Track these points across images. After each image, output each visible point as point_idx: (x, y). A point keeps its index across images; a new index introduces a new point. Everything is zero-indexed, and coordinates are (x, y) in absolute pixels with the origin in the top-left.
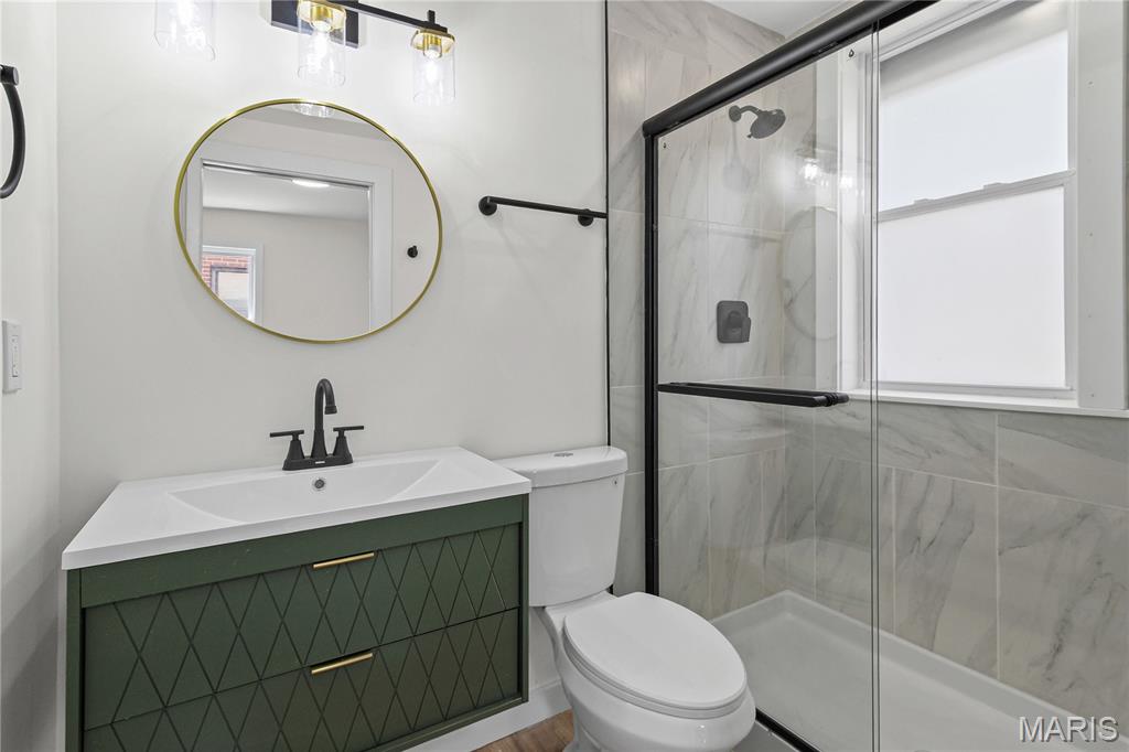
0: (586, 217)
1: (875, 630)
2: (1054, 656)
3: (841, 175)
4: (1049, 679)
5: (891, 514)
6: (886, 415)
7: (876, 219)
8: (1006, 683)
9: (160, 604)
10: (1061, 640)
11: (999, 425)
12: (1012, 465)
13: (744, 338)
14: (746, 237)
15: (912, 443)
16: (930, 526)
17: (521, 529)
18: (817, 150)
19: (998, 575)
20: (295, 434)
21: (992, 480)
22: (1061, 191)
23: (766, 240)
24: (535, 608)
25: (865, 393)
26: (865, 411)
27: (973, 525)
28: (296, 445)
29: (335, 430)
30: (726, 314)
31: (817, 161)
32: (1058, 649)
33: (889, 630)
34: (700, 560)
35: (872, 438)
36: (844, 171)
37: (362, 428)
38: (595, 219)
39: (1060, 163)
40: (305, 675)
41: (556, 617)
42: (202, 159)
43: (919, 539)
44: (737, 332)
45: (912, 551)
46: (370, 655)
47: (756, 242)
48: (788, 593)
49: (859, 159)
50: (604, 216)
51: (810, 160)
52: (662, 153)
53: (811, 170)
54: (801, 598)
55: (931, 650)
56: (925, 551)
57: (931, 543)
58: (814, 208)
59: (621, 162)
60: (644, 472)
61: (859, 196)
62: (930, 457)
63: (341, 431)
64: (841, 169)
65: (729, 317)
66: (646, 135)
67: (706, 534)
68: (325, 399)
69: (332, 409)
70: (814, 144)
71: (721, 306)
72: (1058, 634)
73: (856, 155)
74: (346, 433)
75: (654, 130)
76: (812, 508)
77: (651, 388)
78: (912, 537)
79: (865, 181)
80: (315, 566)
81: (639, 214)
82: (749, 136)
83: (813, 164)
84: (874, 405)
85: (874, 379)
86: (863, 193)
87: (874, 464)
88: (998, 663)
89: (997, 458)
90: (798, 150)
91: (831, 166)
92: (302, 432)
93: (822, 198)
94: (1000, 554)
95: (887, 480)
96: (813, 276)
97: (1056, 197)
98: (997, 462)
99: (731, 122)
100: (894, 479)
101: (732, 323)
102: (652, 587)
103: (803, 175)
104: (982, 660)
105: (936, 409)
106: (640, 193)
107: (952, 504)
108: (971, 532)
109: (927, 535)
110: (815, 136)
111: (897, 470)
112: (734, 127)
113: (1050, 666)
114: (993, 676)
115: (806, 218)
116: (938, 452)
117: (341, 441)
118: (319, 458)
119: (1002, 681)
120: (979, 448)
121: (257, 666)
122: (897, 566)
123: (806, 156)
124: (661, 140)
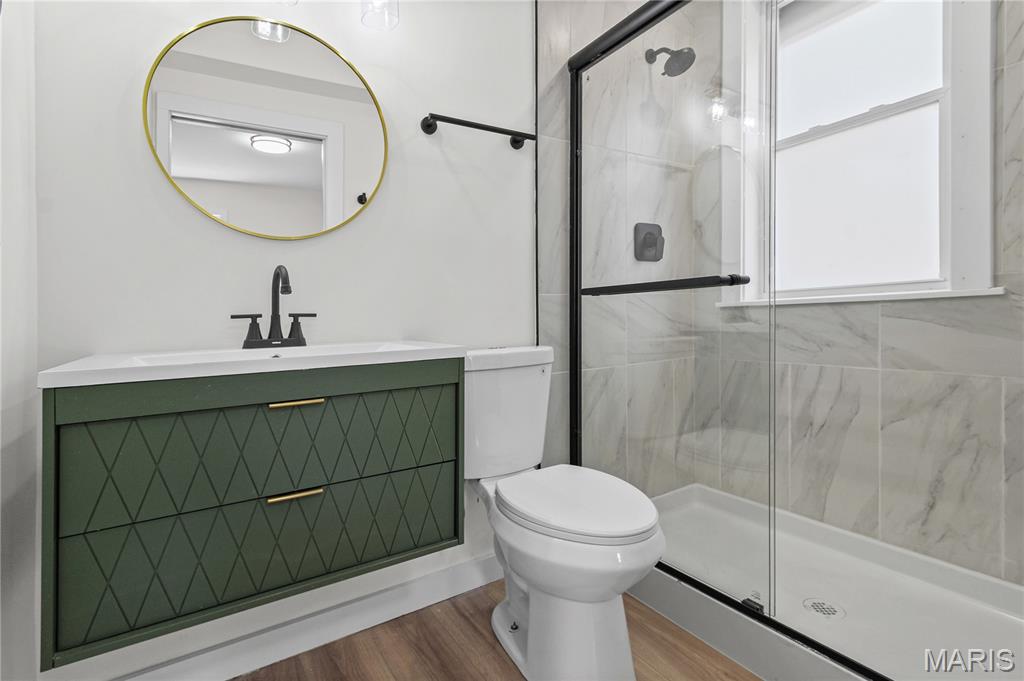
0: (517, 140)
1: (772, 508)
2: (928, 513)
3: (745, 116)
4: (924, 534)
5: (787, 405)
6: (782, 317)
7: (775, 148)
8: (887, 542)
9: (129, 428)
10: (934, 498)
11: (883, 315)
12: (893, 348)
13: (657, 258)
14: (661, 166)
15: (806, 340)
16: (820, 413)
17: (458, 388)
18: (724, 90)
19: (880, 448)
20: (254, 318)
21: (875, 364)
22: (937, 105)
23: (678, 170)
24: (470, 480)
25: (765, 300)
26: (764, 315)
27: (859, 407)
28: (254, 328)
29: (290, 315)
30: (642, 236)
31: (723, 101)
32: (932, 507)
33: (785, 508)
34: (618, 453)
35: (770, 340)
36: (747, 113)
37: (315, 315)
38: (527, 141)
39: (936, 82)
40: (261, 505)
41: (489, 487)
42: (170, 111)
43: (811, 424)
44: (651, 252)
45: (805, 436)
46: (321, 490)
47: (671, 171)
48: (695, 485)
49: (760, 102)
50: (534, 138)
51: (717, 100)
52: (586, 86)
53: (718, 110)
54: (708, 489)
55: (822, 520)
56: (817, 434)
57: (823, 426)
58: (720, 146)
59: (549, 93)
60: (568, 372)
61: (760, 135)
62: (821, 350)
63: (296, 317)
64: (744, 110)
65: (645, 238)
66: (571, 70)
67: (624, 429)
68: (281, 282)
69: (287, 290)
70: (721, 85)
71: (637, 228)
72: (932, 493)
73: (757, 97)
74: (300, 319)
75: (578, 66)
76: (718, 408)
77: (575, 292)
78: (805, 423)
79: (765, 124)
80: (271, 406)
81: (564, 141)
82: (663, 74)
83: (719, 104)
84: (773, 310)
85: (772, 290)
86: (764, 134)
87: (772, 363)
88: (880, 527)
89: (880, 344)
90: (706, 91)
91: (735, 110)
92: (260, 316)
93: (727, 138)
94: (882, 428)
95: (784, 375)
96: (719, 201)
97: (932, 113)
98: (880, 349)
99: (647, 64)
100: (790, 373)
101: (647, 243)
102: (575, 459)
103: (711, 115)
104: (866, 524)
105: (827, 307)
106: (566, 121)
107: (841, 388)
108: (857, 413)
109: (818, 420)
110: (721, 79)
111: (793, 366)
112: (650, 69)
113: (923, 524)
114: (875, 537)
115: (713, 156)
116: (828, 345)
117: (296, 327)
118: (275, 338)
119: (883, 540)
120: (864, 337)
121: (218, 492)
122: (793, 450)
123: (713, 97)
124: (585, 74)
